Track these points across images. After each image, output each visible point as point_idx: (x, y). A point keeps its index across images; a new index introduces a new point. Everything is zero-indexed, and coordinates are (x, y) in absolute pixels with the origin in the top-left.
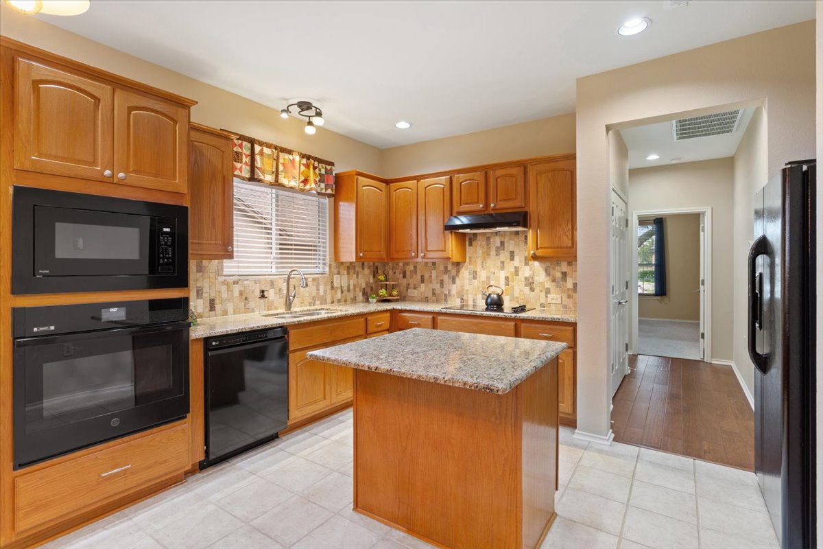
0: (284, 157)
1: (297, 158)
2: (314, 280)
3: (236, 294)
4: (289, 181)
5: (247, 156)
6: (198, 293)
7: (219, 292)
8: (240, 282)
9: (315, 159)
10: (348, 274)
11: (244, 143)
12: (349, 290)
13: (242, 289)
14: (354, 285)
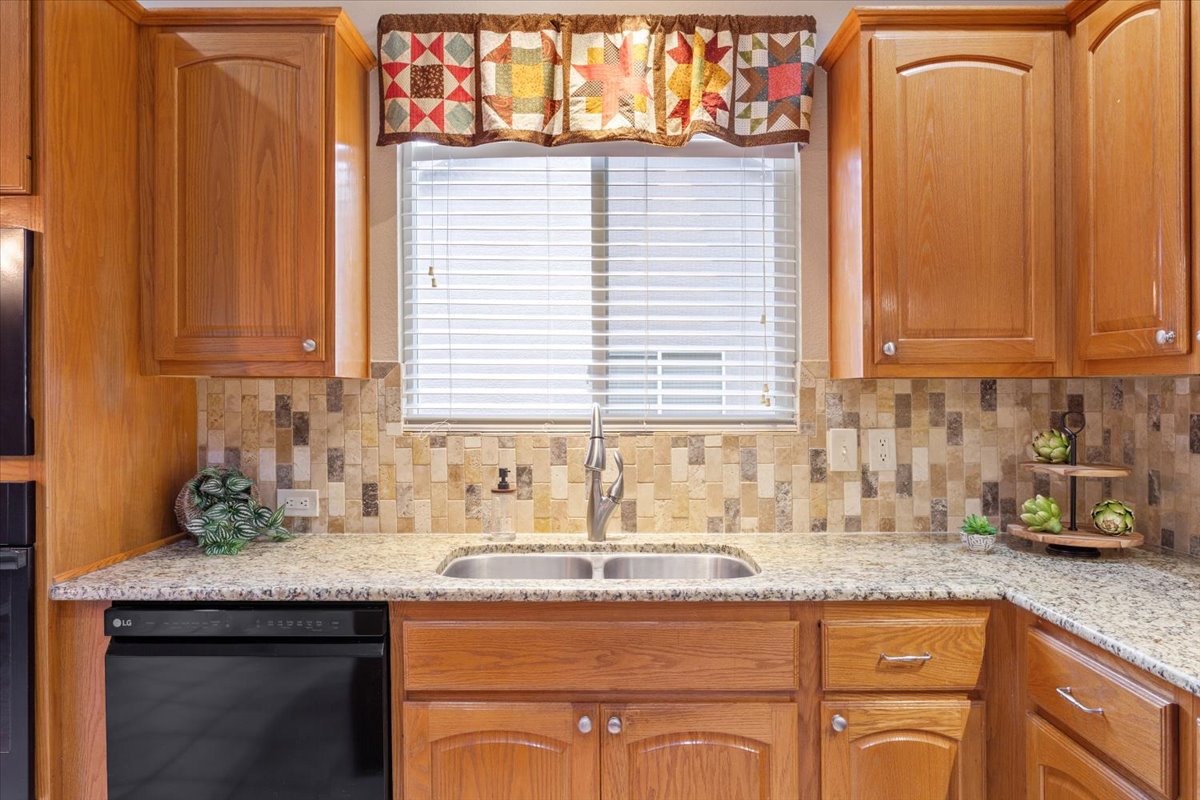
0: (588, 47)
1: (638, 38)
2: (730, 442)
3: (441, 473)
4: (606, 118)
5: (459, 73)
6: (331, 466)
7: (390, 465)
8: (451, 441)
9: (716, 23)
10: (903, 422)
11: (448, 37)
12: (905, 486)
13: (457, 460)
14: (934, 469)
